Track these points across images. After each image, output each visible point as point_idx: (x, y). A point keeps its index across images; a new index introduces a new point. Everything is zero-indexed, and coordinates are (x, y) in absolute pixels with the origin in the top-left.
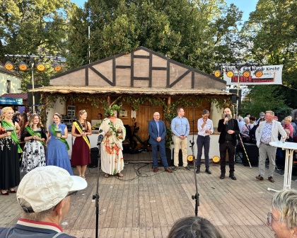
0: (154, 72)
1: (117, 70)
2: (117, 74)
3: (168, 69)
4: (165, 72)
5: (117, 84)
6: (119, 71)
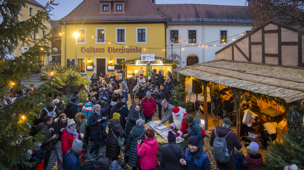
2: (252, 51)
3: (299, 44)
5: (253, 60)
6: (253, 47)
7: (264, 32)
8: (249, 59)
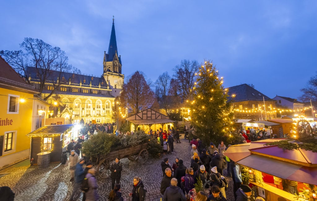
0: (152, 115)
1: (143, 115)
2: (143, 116)
3: (155, 114)
4: (155, 115)
5: (143, 119)
6: (144, 115)
7: (147, 111)
8: (142, 119)
